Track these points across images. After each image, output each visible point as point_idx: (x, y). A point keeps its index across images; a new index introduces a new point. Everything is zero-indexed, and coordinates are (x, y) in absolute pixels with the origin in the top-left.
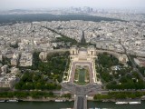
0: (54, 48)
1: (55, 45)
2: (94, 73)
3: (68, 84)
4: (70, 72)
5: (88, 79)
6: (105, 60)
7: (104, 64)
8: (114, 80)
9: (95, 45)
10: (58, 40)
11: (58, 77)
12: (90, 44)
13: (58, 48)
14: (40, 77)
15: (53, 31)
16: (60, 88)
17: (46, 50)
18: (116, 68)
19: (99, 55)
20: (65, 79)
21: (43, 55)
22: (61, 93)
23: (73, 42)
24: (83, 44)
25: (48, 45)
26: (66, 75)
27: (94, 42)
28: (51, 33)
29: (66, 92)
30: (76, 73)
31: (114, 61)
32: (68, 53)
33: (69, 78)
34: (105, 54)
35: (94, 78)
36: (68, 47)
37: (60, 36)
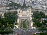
0: (8, 10)
2: (32, 22)
7: (37, 17)
9: (31, 7)
10: (10, 5)
11: (12, 26)
12: (29, 7)
18: (44, 19)
23: (19, 6)
24: (25, 7)
26: (16, 24)
27: (30, 5)
32: (16, 12)
33: (17, 26)
35: (32, 25)
36: (16, 9)
37: (11, 3)
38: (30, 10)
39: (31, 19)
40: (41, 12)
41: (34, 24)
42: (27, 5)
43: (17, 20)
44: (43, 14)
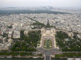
1: (33, 27)
2: (55, 42)
4: (41, 42)
5: (52, 45)
6: (61, 35)
7: (60, 38)
9: (55, 27)
10: (34, 24)
11: (35, 44)
13: (34, 28)
14: (24, 44)
15: (31, 19)
16: (36, 50)
17: (28, 30)
18: (67, 40)
19: (57, 32)
20: (39, 46)
21: (26, 32)
22: (37, 53)
23: (43, 25)
24: (48, 26)
25: (29, 27)
26: (39, 43)
27: (54, 25)
29: (39, 53)
30: (45, 42)
31: (66, 36)
32: (40, 31)
33: (41, 45)
34: (61, 32)
35: (55, 45)
36: (40, 28)
37: (35, 22)
38: (54, 29)
39: (54, 39)
40: (64, 33)
41: (57, 44)
42: (51, 25)
43: (40, 39)
44: (66, 34)
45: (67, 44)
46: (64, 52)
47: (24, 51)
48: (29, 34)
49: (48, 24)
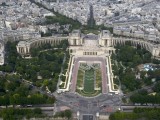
0: (42, 35)
1: (44, 29)
2: (110, 75)
3: (67, 95)
5: (100, 85)
6: (128, 55)
7: (126, 61)
8: (144, 87)
9: (111, 30)
10: (49, 21)
11: (50, 83)
12: (103, 28)
13: (48, 35)
14: (18, 83)
15: (40, 5)
16: (53, 101)
17: (29, 38)
18: (146, 68)
19: (118, 46)
20: (61, 87)
21: (23, 47)
22: (56, 109)
23: (75, 24)
25: (32, 29)
26: (63, 79)
27: (109, 23)
28: (35, 9)
29: (63, 108)
30: (80, 77)
31: (144, 55)
32: (66, 43)
34: (129, 43)
35: (110, 85)
36: (66, 33)
37: (51, 14)
38: (108, 37)
39: (109, 66)
40: (139, 46)
41: (115, 81)
42: (98, 23)
43: (66, 67)
44: (145, 52)
45: (148, 82)
46: (138, 105)
47: (15, 103)
48: (34, 51)
49: (91, 20)
